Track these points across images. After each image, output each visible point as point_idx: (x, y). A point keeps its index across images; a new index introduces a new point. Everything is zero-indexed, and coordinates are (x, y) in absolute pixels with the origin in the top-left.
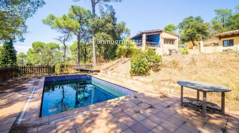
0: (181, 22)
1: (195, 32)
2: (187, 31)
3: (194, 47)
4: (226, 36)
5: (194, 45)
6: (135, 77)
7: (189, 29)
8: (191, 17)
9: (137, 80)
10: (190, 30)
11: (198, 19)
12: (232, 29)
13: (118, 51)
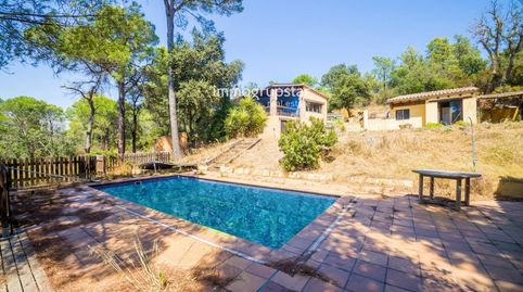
0: (326, 73)
1: (354, 93)
2: (342, 91)
3: (351, 120)
4: (401, 104)
5: (350, 115)
6: (295, 173)
7: (345, 87)
8: (343, 66)
9: (301, 178)
10: (345, 89)
11: (353, 70)
12: (400, 92)
13: (229, 122)
